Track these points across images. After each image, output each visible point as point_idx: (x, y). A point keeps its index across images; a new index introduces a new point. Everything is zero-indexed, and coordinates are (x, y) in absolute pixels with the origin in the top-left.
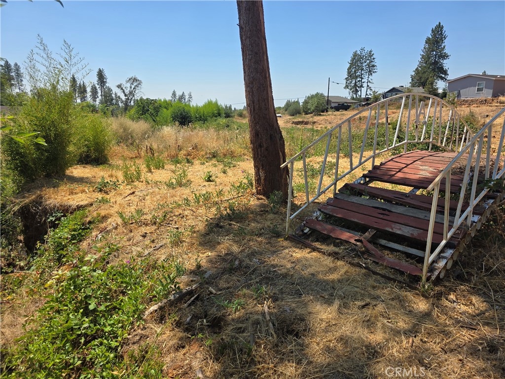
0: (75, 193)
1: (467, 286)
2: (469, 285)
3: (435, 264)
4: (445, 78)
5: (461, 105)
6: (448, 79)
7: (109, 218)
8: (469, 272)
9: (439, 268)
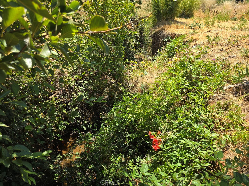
0: (179, 28)
7: (197, 40)
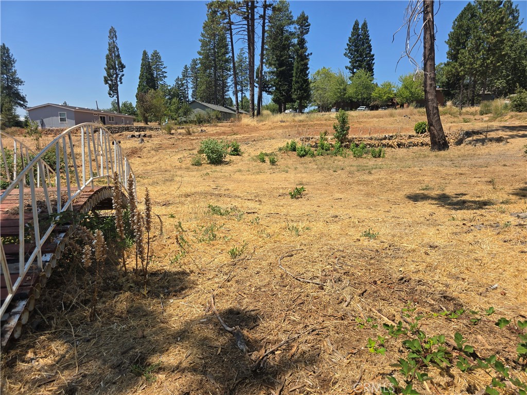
1: (48, 333)
2: (50, 332)
3: (5, 326)
4: (24, 105)
5: (47, 134)
6: (28, 106)
8: (50, 317)
9: (11, 328)
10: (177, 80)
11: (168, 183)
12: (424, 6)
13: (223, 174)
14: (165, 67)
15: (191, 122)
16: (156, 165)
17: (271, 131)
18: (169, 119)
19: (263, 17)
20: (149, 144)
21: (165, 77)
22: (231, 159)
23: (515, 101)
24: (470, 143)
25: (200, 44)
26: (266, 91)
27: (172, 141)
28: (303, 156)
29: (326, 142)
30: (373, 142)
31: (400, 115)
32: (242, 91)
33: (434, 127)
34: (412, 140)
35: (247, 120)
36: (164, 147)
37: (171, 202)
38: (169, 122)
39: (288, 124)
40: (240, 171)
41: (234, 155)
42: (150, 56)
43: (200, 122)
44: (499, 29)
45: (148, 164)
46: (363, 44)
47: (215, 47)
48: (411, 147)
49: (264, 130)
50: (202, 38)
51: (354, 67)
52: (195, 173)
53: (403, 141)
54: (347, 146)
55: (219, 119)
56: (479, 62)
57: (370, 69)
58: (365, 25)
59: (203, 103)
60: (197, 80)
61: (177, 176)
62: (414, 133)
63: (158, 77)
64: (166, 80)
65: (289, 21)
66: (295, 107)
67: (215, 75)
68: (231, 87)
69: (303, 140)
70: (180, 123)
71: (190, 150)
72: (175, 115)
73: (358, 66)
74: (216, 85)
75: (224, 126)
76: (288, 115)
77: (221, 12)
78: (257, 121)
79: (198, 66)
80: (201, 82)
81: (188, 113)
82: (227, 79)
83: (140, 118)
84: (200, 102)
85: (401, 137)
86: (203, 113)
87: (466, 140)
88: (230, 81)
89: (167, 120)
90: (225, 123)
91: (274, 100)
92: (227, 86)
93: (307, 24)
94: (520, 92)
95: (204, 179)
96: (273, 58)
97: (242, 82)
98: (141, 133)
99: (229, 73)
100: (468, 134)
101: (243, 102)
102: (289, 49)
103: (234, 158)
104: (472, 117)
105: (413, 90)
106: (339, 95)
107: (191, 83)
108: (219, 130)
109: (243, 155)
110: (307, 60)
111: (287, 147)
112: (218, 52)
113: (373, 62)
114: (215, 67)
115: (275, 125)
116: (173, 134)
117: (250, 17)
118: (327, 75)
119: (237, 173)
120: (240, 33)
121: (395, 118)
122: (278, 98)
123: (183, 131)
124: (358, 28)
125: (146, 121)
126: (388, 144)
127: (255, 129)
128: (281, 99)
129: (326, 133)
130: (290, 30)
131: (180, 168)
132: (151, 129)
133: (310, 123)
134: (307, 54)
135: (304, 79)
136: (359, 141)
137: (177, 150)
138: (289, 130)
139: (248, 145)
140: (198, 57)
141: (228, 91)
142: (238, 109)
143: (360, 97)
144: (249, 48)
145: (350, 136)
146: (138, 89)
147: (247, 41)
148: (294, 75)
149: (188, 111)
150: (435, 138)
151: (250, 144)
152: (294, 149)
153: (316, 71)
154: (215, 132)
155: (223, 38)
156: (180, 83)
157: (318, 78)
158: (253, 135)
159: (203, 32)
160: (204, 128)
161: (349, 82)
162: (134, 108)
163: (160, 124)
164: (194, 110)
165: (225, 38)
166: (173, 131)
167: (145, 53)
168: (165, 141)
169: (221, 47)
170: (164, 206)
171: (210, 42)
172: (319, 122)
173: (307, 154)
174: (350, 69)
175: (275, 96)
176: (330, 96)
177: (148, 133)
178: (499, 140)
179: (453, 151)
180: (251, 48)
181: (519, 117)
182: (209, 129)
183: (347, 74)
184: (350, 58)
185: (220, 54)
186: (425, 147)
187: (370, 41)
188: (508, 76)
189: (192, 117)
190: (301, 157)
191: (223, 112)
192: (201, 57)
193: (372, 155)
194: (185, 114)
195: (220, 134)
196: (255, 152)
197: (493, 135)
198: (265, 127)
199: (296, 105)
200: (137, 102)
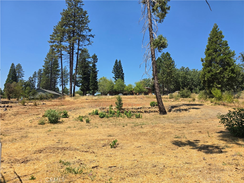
10: (29, 78)
11: (24, 140)
12: (151, 55)
13: (60, 130)
14: (23, 72)
15: (37, 99)
16: (14, 125)
17: (82, 104)
18: (23, 97)
19: (77, 53)
20: (10, 111)
21: (23, 76)
22: (63, 120)
23: (181, 94)
24: (175, 111)
25: (44, 62)
26: (77, 85)
27: (25, 110)
28: (103, 117)
29: (112, 110)
30: (134, 110)
31: (139, 98)
32: (64, 84)
33: (160, 104)
34: (150, 109)
35: (68, 98)
36: (20, 113)
37: (28, 159)
38: (23, 99)
39: (89, 100)
40: (69, 127)
41: (64, 117)
42: (15, 66)
43: (41, 99)
44: (170, 67)
45: (9, 124)
46: (119, 69)
47: (52, 64)
48: (150, 113)
49: (78, 103)
50: (46, 60)
51: (116, 78)
52: (41, 130)
53: (146, 110)
54: (122, 112)
55: (53, 98)
56: (165, 79)
57: (123, 78)
58: (120, 62)
59: (44, 90)
60: (41, 79)
61: (29, 132)
62: (150, 106)
63: (19, 76)
64: (23, 78)
65: (88, 57)
66: (90, 93)
67: (51, 76)
68: (59, 82)
69: (101, 109)
70: (30, 100)
71: (37, 115)
72: (27, 95)
73: (118, 77)
74: (51, 82)
75: (55, 101)
76: (88, 97)
77: (57, 49)
78: (74, 99)
79: (42, 72)
80: (43, 79)
81: (35, 94)
82: (57, 79)
83: (6, 96)
84: (42, 89)
85: (145, 108)
86: (43, 94)
87: (173, 110)
88: (58, 80)
89: (22, 98)
90: (55, 100)
91: (81, 89)
92: (57, 82)
93: (96, 59)
94: (182, 90)
95: (48, 135)
96: (80, 71)
97: (65, 81)
98: (5, 105)
99: (58, 76)
100: (173, 107)
101: (65, 90)
102: (88, 68)
103: (64, 119)
104: (167, 99)
105: (140, 88)
106: (110, 88)
107: (37, 80)
108: (53, 104)
109: (70, 117)
110: (96, 73)
111: (93, 113)
112: (53, 67)
113: (124, 76)
114: (51, 73)
115: (83, 101)
116: (26, 105)
117: (71, 53)
118: (105, 80)
119: (68, 128)
120: (66, 59)
121: (137, 99)
122: (83, 88)
123: (32, 104)
124: (117, 62)
125: (9, 98)
126: (140, 111)
127: (73, 103)
128: (84, 89)
129: (112, 106)
130: (88, 60)
131: (31, 127)
132: (12, 102)
133: (100, 100)
134: (96, 71)
135: (95, 81)
136: (127, 110)
137: (28, 115)
138: (91, 103)
139: (71, 112)
140: (43, 68)
141: (57, 84)
142: (63, 93)
143: (119, 90)
144: (70, 66)
145: (123, 107)
146: (6, 81)
147: (69, 63)
148: (91, 79)
149: (35, 93)
150: (161, 109)
151: (72, 111)
152: (97, 114)
153: (100, 78)
154: (51, 104)
155: (56, 61)
156: (31, 79)
157: (101, 81)
158: (73, 106)
159: (46, 57)
160: (44, 102)
161: (115, 83)
162: (2, 91)
163: (18, 100)
164: (38, 93)
165: (57, 61)
166: (26, 104)
167: (13, 65)
168: (21, 110)
169: (55, 65)
170: (23, 164)
171: (49, 62)
172: (104, 100)
173: (104, 116)
174: (114, 78)
175: (81, 88)
176: (107, 89)
177: (10, 105)
178: (186, 110)
179: (169, 115)
180: (72, 66)
181: (185, 100)
182: (48, 103)
183: (113, 80)
184: (114, 74)
185: (54, 68)
186: (156, 113)
187: (122, 68)
188: (174, 84)
189: (37, 96)
190: (101, 118)
191: (55, 94)
192: (44, 68)
193: (136, 117)
194: (33, 95)
195: (54, 106)
196: (76, 116)
197: (182, 108)
198: (78, 102)
199: (91, 92)
200: (4, 88)
